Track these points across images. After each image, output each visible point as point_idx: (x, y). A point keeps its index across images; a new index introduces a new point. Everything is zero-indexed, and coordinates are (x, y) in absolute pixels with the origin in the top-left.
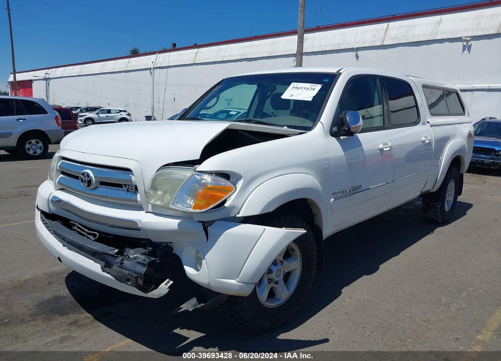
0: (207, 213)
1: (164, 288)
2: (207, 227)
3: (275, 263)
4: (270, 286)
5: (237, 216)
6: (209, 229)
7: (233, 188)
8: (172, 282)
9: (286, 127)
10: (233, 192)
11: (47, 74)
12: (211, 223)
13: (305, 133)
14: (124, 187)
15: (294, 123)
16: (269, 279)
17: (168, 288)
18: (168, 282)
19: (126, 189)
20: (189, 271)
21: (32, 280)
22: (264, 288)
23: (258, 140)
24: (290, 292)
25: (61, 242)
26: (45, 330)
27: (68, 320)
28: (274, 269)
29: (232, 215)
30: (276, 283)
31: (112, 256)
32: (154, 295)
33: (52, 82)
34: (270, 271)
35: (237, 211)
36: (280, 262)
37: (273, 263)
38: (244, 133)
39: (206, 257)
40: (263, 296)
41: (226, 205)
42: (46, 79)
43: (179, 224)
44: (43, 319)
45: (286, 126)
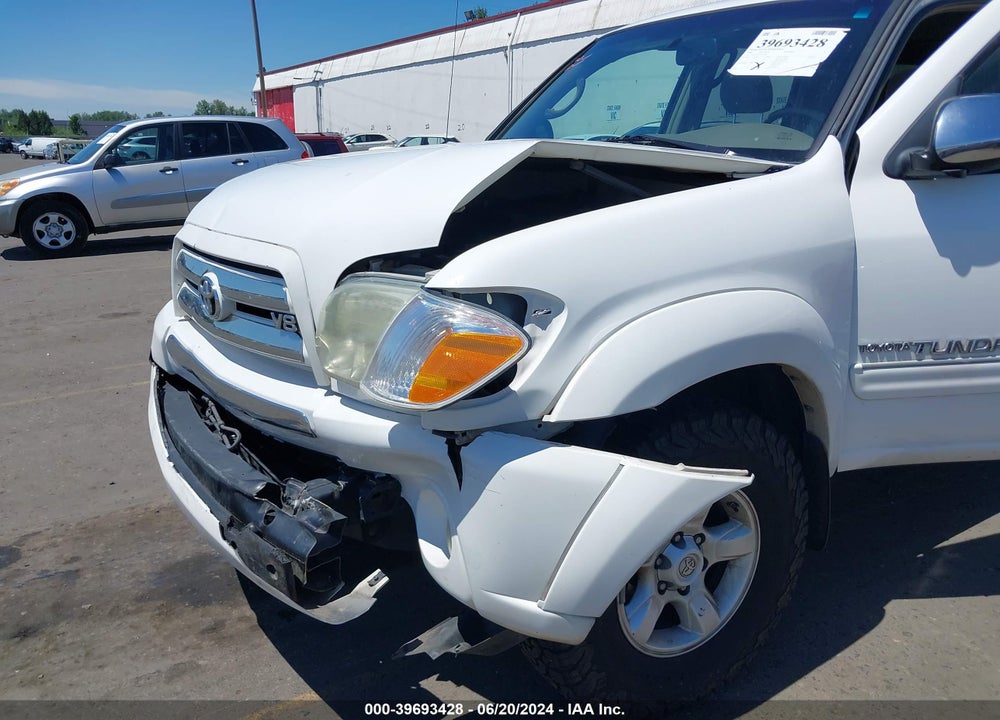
0: (454, 409)
1: (365, 593)
2: (460, 447)
3: (677, 540)
4: (663, 601)
5: (546, 419)
6: (464, 452)
7: (520, 343)
8: (386, 579)
9: (731, 153)
10: (521, 353)
11: (317, 72)
12: (469, 436)
13: (786, 168)
14: (274, 317)
15: (757, 142)
16: (660, 582)
17: (374, 597)
18: (377, 579)
19: (278, 322)
20: (431, 554)
21: (171, 508)
22: (646, 604)
23: (637, 190)
24: (724, 617)
25: (168, 448)
26: (150, 642)
27: (204, 620)
28: (676, 556)
29: (533, 415)
30: (684, 592)
31: (251, 498)
32: (335, 611)
33: (326, 88)
34: (661, 561)
35: (544, 405)
36: (695, 537)
37: (673, 541)
38: (590, 171)
39: (458, 528)
40: (640, 627)
41: (516, 385)
42: (316, 83)
43: (393, 433)
44: (157, 612)
45: (731, 149)
